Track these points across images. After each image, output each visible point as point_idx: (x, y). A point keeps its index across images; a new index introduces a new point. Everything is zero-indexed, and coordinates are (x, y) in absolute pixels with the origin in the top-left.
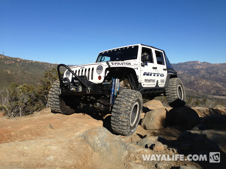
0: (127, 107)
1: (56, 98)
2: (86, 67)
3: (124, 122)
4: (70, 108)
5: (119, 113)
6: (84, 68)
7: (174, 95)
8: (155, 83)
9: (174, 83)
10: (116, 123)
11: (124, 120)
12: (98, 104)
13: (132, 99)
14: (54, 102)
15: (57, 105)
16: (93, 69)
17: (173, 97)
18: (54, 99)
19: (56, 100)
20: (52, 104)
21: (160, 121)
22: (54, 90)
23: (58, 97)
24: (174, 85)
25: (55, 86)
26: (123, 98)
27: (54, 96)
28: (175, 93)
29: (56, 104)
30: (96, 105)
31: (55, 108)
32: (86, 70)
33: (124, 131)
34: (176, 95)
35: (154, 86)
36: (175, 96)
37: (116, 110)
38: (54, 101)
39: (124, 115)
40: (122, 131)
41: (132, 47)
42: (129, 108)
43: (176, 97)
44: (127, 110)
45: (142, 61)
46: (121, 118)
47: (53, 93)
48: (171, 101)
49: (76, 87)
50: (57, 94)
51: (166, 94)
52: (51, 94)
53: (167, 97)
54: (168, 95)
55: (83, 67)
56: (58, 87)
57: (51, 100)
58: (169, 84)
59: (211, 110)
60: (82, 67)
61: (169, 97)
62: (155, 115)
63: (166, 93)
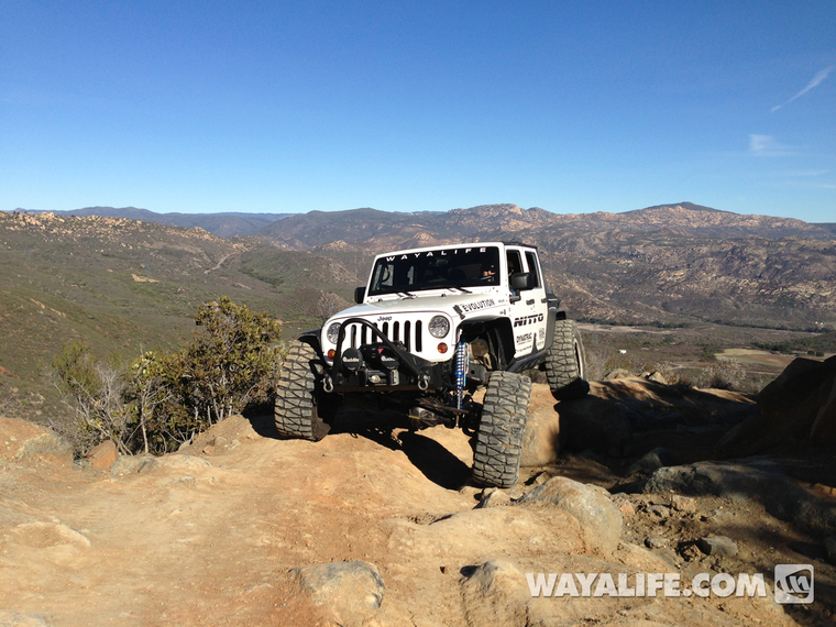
0: (517, 420)
1: (303, 399)
2: (395, 318)
3: (511, 455)
4: (324, 421)
5: (499, 436)
6: (389, 319)
7: (568, 368)
8: (531, 343)
9: (567, 337)
10: (492, 459)
11: (512, 452)
12: (420, 410)
13: (525, 398)
14: (297, 411)
15: (306, 418)
16: (419, 324)
17: (566, 375)
18: (298, 401)
19: (303, 404)
20: (289, 414)
21: (550, 440)
22: (293, 377)
23: (308, 395)
24: (568, 343)
25: (296, 366)
26: (502, 397)
27: (296, 392)
28: (571, 364)
29: (302, 416)
30: (417, 414)
31: (296, 427)
32: (396, 325)
33: (509, 477)
34: (573, 368)
35: (529, 351)
36: (572, 371)
37: (491, 428)
38: (299, 407)
39: (512, 438)
40: (504, 476)
41: (479, 248)
42: (522, 421)
43: (574, 374)
44: (518, 426)
45: (510, 289)
46: (504, 448)
47: (293, 386)
48: (560, 385)
49: (383, 374)
50: (305, 389)
51: (548, 366)
52: (285, 388)
53: (550, 373)
54: (553, 369)
55: (388, 316)
56: (305, 369)
57: (287, 406)
58: (556, 338)
59: (608, 389)
60: (385, 316)
61: (556, 373)
62: (537, 427)
63: (546, 362)
